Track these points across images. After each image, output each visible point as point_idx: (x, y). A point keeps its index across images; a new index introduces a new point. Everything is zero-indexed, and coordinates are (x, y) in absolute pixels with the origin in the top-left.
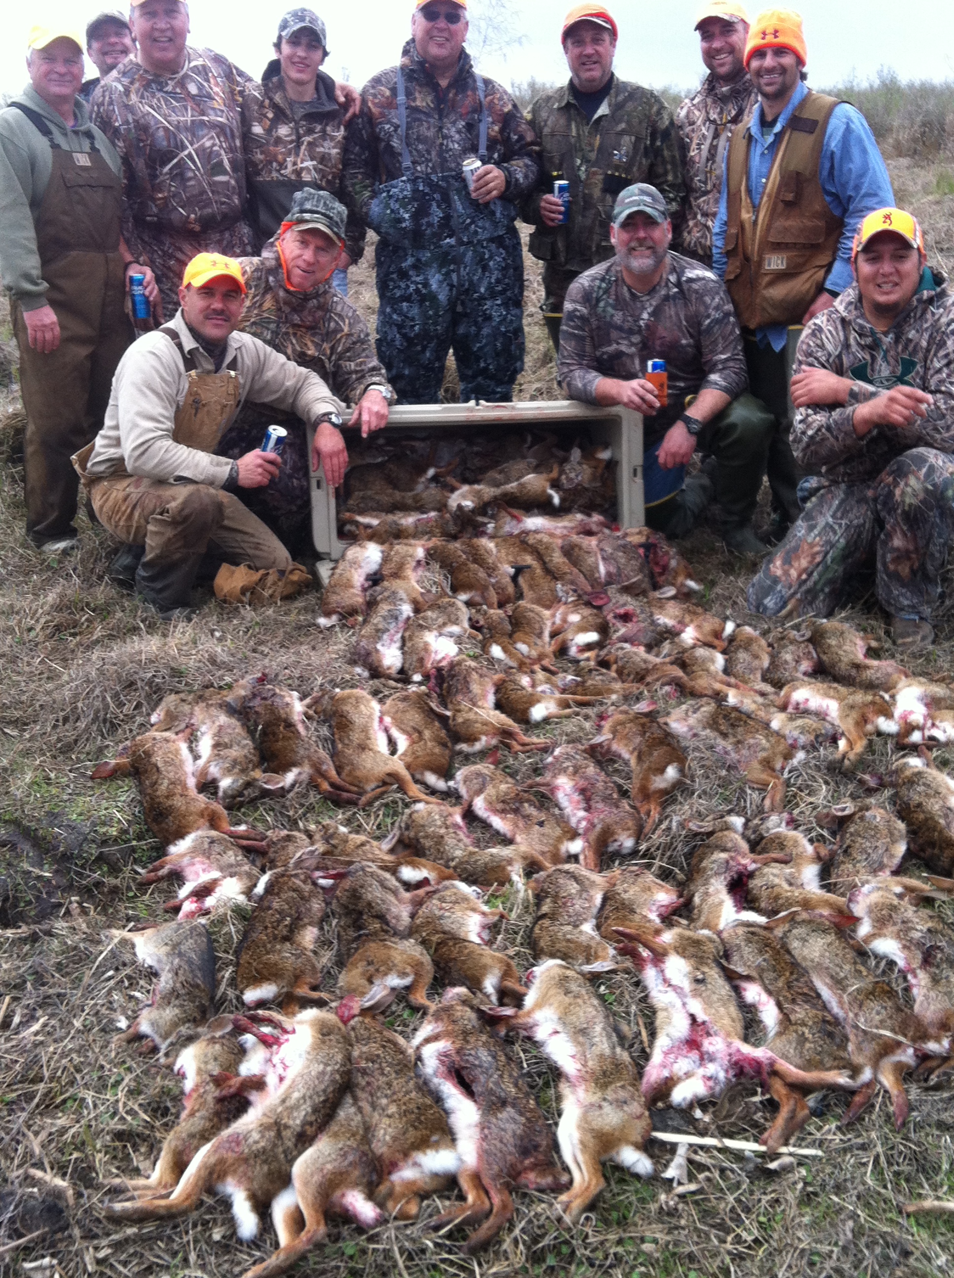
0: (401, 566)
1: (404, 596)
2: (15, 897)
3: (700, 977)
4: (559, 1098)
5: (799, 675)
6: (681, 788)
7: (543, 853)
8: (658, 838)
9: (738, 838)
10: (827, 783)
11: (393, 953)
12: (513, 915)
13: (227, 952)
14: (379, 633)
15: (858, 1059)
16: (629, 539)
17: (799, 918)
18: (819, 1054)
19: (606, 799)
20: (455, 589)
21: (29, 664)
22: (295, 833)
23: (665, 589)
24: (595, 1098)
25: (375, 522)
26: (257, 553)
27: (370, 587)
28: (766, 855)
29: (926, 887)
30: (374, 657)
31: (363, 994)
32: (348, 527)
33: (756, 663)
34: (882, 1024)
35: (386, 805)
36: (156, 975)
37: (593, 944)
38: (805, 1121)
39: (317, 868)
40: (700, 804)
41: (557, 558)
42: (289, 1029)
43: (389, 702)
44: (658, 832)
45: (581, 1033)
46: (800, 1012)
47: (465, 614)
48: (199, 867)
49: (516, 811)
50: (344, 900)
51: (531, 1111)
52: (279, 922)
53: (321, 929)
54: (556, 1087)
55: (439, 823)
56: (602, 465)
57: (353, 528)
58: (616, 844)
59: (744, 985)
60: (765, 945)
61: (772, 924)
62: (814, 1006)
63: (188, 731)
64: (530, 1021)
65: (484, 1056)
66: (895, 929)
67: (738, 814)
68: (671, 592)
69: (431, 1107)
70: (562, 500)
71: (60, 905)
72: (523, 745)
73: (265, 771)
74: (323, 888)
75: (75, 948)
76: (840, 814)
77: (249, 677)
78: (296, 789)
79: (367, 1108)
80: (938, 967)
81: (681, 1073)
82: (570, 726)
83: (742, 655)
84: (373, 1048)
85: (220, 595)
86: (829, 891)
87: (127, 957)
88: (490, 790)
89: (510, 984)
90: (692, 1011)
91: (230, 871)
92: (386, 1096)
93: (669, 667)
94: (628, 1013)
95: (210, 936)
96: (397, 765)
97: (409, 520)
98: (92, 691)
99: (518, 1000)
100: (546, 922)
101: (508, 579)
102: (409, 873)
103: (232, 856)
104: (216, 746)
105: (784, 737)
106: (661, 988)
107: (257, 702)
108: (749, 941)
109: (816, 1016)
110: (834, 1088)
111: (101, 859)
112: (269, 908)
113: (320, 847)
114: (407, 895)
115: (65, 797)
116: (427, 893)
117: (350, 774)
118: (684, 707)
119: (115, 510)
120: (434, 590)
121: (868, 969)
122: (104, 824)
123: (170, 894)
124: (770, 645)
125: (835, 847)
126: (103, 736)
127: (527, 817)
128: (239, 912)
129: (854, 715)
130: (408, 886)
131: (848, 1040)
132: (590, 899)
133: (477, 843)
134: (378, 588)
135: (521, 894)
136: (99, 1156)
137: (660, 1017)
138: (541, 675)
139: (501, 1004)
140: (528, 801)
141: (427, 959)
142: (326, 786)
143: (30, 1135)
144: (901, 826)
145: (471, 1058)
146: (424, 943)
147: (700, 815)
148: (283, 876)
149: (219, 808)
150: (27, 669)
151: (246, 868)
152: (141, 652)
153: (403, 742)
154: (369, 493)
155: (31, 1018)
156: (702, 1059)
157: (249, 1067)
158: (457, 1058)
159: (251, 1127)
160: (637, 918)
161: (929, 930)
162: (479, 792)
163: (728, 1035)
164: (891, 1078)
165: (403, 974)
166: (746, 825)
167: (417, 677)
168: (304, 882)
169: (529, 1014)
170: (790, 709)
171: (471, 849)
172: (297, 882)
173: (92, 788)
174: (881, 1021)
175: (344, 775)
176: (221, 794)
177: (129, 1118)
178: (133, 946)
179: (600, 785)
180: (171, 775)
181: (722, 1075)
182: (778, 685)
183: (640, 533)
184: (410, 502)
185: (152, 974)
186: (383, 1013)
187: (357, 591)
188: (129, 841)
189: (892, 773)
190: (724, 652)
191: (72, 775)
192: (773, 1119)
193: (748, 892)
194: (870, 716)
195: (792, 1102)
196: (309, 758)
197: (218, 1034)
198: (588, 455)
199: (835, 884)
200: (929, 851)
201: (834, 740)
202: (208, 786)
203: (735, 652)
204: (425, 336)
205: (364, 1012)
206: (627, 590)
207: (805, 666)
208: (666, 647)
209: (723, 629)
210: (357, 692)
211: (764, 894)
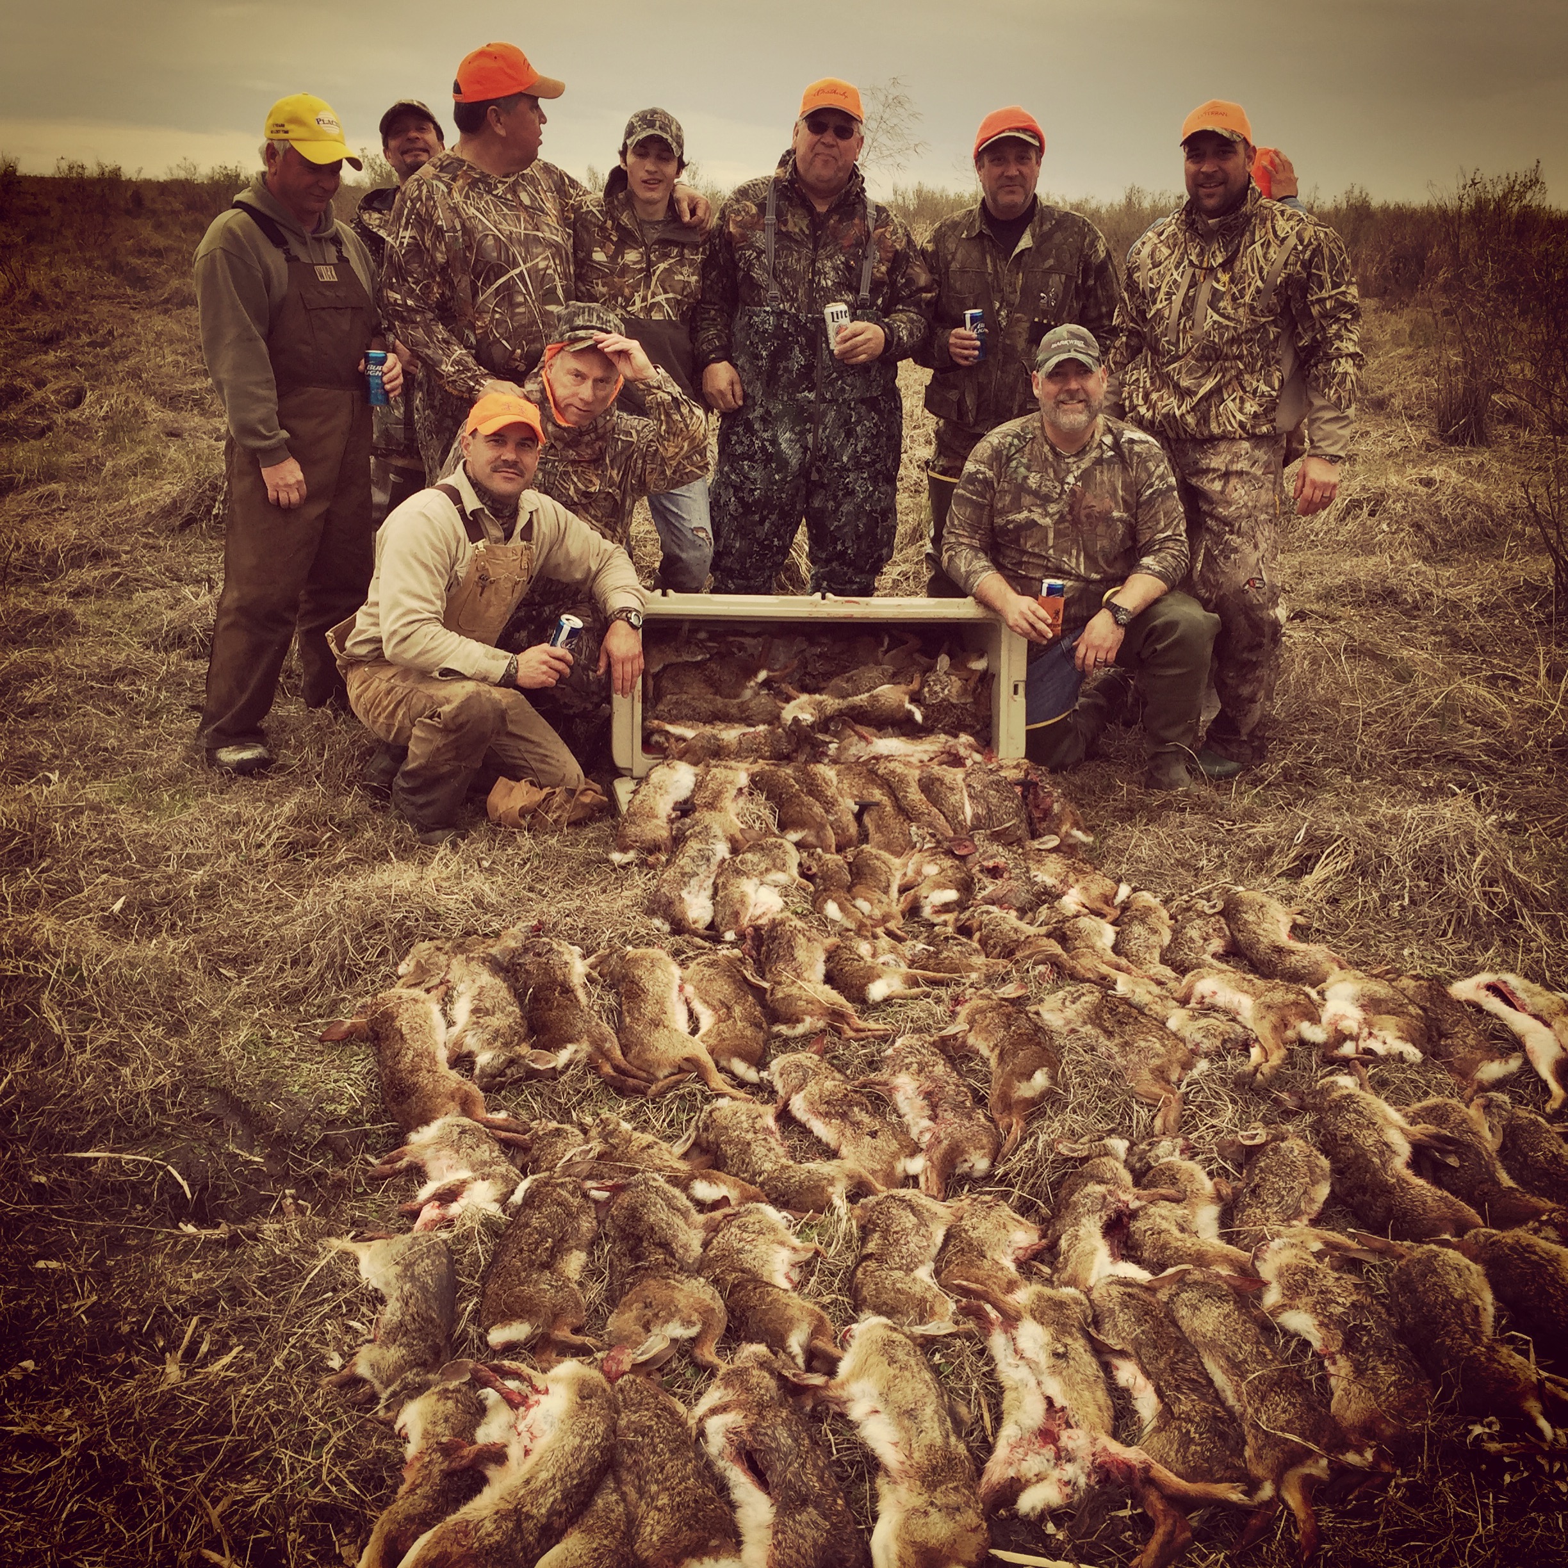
0: (718, 795)
1: (719, 833)
2: (215, 1186)
3: (1061, 1350)
4: (875, 1497)
5: (1207, 957)
6: (1050, 1100)
7: (873, 1172)
8: (1019, 1161)
9: (1120, 1166)
10: (1234, 1102)
11: (678, 1295)
12: (832, 1251)
13: (471, 1276)
14: (686, 877)
15: (1258, 1470)
16: (1003, 774)
17: (1189, 1278)
18: (1207, 1460)
19: (957, 1107)
20: (784, 826)
21: (255, 889)
22: (567, 1127)
23: (1045, 838)
24: (919, 1501)
25: (689, 733)
26: (543, 766)
27: (678, 818)
28: (1153, 1190)
29: (1353, 1244)
30: (678, 907)
31: (638, 1344)
32: (656, 738)
33: (1154, 939)
34: (1288, 1427)
35: (682, 1097)
36: (382, 1300)
37: (929, 1295)
38: (1187, 1546)
39: (589, 1177)
40: (1073, 1119)
41: (914, 795)
42: (541, 1387)
43: (693, 965)
44: (1020, 1153)
45: (908, 1415)
46: (1185, 1405)
47: (794, 858)
48: (444, 1162)
49: (844, 1116)
50: (621, 1221)
51: (838, 1514)
52: (538, 1244)
53: (591, 1254)
54: (872, 1482)
55: (745, 1125)
56: (975, 678)
57: (662, 739)
58: (966, 1165)
59: (1117, 1362)
60: (1145, 1312)
61: (1157, 1284)
62: (1203, 1397)
63: (443, 988)
64: (844, 1394)
65: (784, 1438)
66: (1310, 1300)
67: (1121, 1136)
68: (1052, 841)
69: (712, 1500)
70: (925, 718)
71: (272, 1199)
72: (858, 1030)
73: (533, 1047)
74: (596, 1202)
75: (286, 1260)
76: (1248, 1143)
77: (520, 925)
78: (570, 1072)
79: (633, 1495)
80: (1363, 1353)
81: (1030, 1475)
82: (917, 1011)
83: (1137, 929)
84: (644, 1417)
85: (494, 816)
86: (1229, 1242)
87: (347, 1275)
88: (812, 1087)
89: (822, 1343)
90: (1049, 1393)
91: (483, 1171)
92: (657, 1481)
93: (1045, 941)
94: (968, 1391)
95: (452, 1253)
96: (698, 1048)
97: (730, 734)
98: (330, 928)
99: (830, 1367)
100: (872, 1265)
101: (851, 817)
102: (703, 1190)
103: (487, 1151)
104: (476, 1011)
105: (1183, 1040)
106: (1011, 1360)
107: (528, 958)
108: (1124, 1305)
109: (1205, 1410)
110: (1225, 1505)
111: (325, 1142)
112: (527, 1225)
113: (597, 1146)
114: (701, 1218)
115: (287, 1063)
116: (726, 1216)
117: (638, 1056)
118: (1061, 994)
119: (374, 703)
120: (757, 825)
121: (1274, 1353)
122: (332, 1100)
123: (408, 1194)
124: (1172, 917)
125: (1240, 1184)
126: (338, 985)
127: (857, 1124)
128: (488, 1223)
129: (1272, 1017)
130: (702, 1206)
131: (1245, 1443)
132: (928, 1237)
133: (792, 1153)
134: (688, 821)
135: (843, 1225)
136: (291, 1537)
137: (1009, 1398)
138: (884, 942)
139: (809, 1368)
140: (860, 1104)
141: (719, 1305)
142: (608, 1069)
143: (207, 1502)
144: (1324, 1163)
145: (767, 1440)
146: (716, 1282)
147: (1074, 1135)
148: (546, 1184)
149: (473, 1088)
150: (252, 895)
151: (502, 1169)
152: (390, 887)
153: (707, 1020)
154: (685, 697)
155: (222, 1348)
156: (1058, 1458)
157: (489, 1432)
158: (748, 1438)
159: (485, 1513)
160: (987, 1264)
161: (1353, 1304)
162: (799, 1088)
163: (1093, 1427)
164: (1298, 1496)
165: (688, 1323)
166: (1130, 1150)
167: (730, 936)
168: (573, 1194)
169: (842, 1385)
170: (1193, 1004)
171: (783, 1161)
172: (564, 1193)
173: (321, 1053)
174: (1288, 1422)
175: (630, 1056)
176: (477, 1072)
177: (334, 1489)
178: (356, 1262)
179: (950, 1089)
180: (418, 1045)
181: (1082, 1481)
182: (1182, 969)
183: (1017, 766)
184: (734, 711)
185: (377, 1299)
186: (660, 1370)
187: (662, 821)
188: (362, 1123)
189: (1315, 1094)
190: (1114, 923)
191: (297, 1034)
192: (1146, 1541)
193: (1129, 1235)
194: (1292, 1019)
195: (1170, 1521)
196: (589, 1033)
197: (453, 1384)
198: (958, 664)
199: (1239, 1233)
200: (1359, 1197)
201: (1246, 1047)
202: (462, 1061)
203: (1130, 923)
204: (765, 504)
205: (637, 1368)
206: (996, 837)
207: (1217, 945)
208: (1044, 912)
209: (1116, 894)
210: (655, 952)
211: (1149, 1241)
